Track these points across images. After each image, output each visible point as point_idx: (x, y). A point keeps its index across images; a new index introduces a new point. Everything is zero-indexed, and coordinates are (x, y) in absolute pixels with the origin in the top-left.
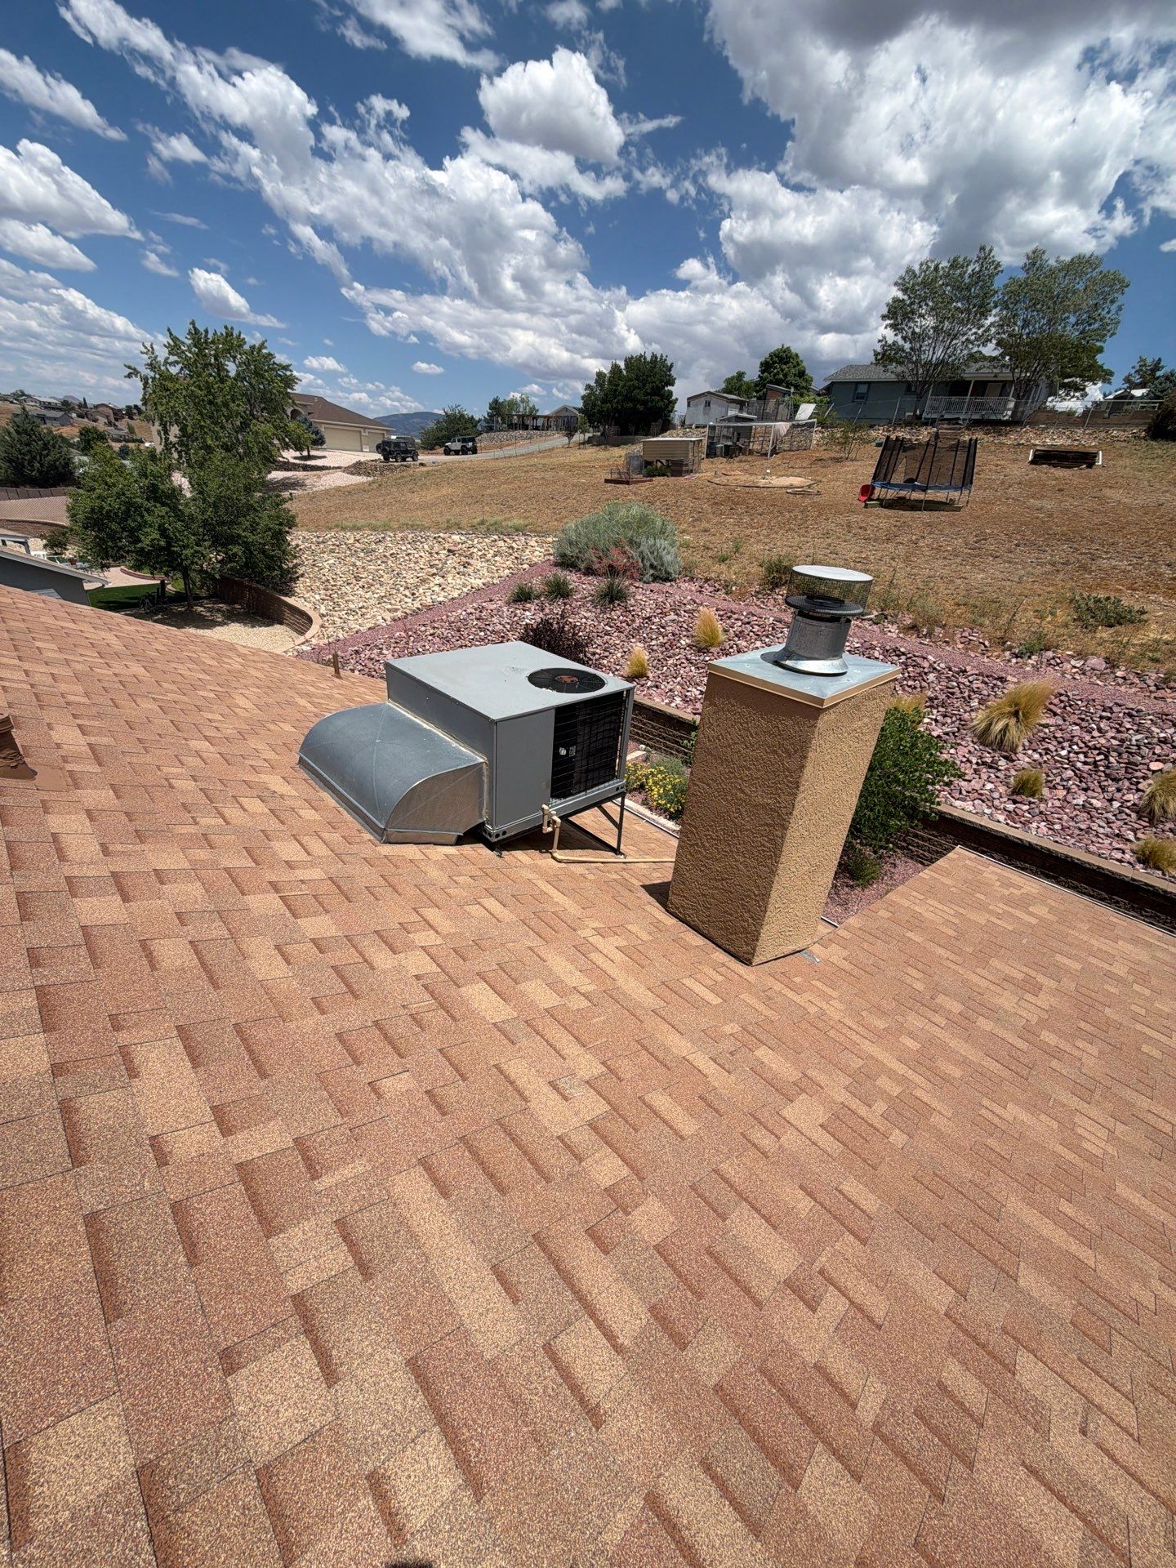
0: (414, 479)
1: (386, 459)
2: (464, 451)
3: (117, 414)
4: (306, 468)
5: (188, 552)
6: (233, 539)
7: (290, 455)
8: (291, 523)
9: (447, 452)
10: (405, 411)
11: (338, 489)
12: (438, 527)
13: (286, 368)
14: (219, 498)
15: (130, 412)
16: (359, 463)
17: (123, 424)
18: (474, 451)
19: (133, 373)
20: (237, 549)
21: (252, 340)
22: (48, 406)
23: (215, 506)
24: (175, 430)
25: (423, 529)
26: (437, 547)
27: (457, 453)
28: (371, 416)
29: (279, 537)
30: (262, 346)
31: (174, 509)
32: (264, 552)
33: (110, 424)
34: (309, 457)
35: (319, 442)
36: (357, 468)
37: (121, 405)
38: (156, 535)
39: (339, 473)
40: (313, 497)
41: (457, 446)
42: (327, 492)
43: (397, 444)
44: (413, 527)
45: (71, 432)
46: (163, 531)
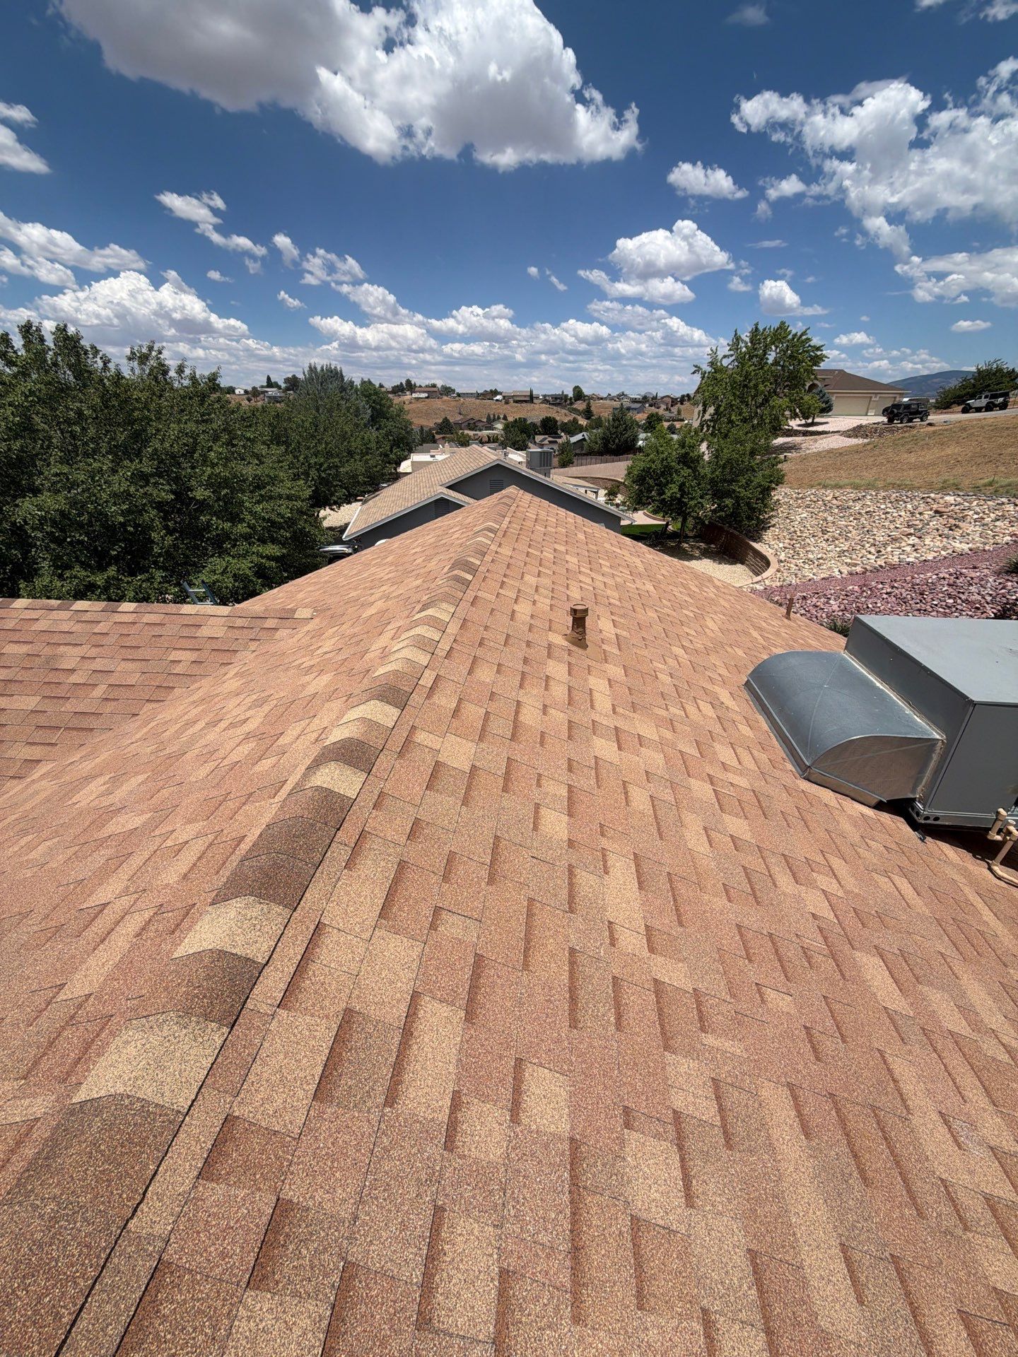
0: (915, 440)
1: (891, 421)
2: (989, 408)
3: (674, 401)
4: (805, 434)
5: (692, 503)
6: (729, 494)
7: (794, 424)
8: (779, 480)
9: (966, 410)
10: (926, 373)
11: (830, 451)
12: (930, 487)
13: (818, 349)
14: (729, 461)
15: (684, 399)
16: (860, 427)
17: (674, 409)
18: (1004, 406)
19: (698, 369)
20: (728, 502)
21: (796, 328)
22: (634, 401)
23: (724, 467)
24: (711, 410)
25: (912, 488)
26: (922, 507)
27: (978, 410)
28: (885, 381)
29: (766, 491)
30: (804, 333)
31: (695, 470)
32: (748, 504)
33: (667, 409)
34: (813, 424)
35: (826, 410)
36: (856, 432)
37: (678, 395)
38: (676, 490)
39: (837, 436)
40: (804, 459)
41: (983, 402)
42: (819, 453)
43: (907, 406)
44: (899, 487)
45: (641, 418)
46: (682, 487)
